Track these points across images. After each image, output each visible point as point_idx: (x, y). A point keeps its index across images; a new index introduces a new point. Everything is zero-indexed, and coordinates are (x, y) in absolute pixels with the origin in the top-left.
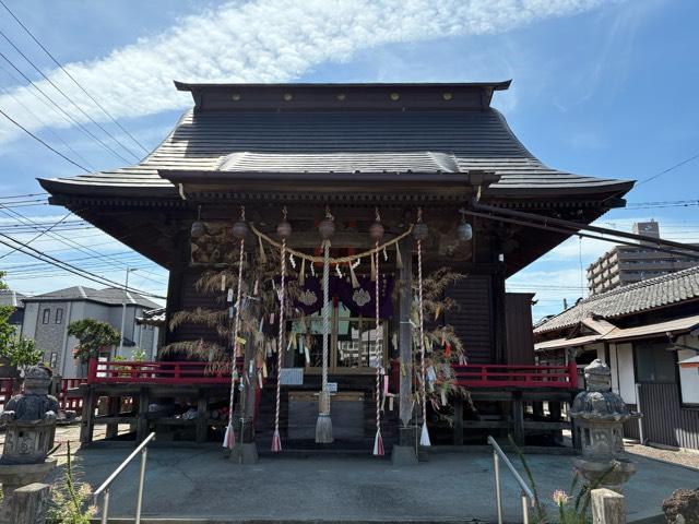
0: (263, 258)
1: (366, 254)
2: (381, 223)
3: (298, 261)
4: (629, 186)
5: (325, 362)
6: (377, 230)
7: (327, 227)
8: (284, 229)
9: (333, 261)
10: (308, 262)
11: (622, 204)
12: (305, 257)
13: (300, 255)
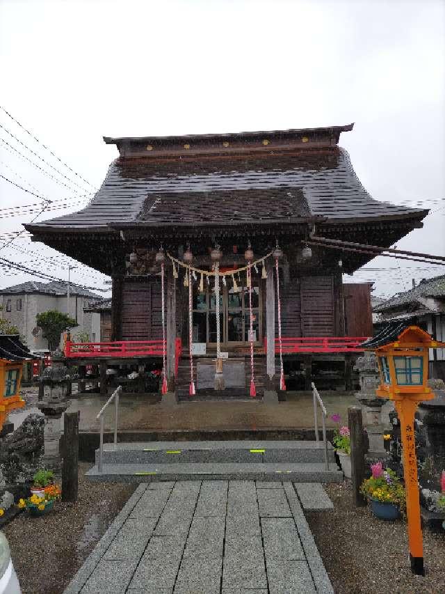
0: (175, 274)
1: (243, 269)
2: (251, 249)
3: (198, 275)
4: (426, 212)
5: (218, 339)
6: (249, 254)
7: (216, 254)
8: (188, 256)
9: (221, 274)
10: (205, 276)
11: (421, 226)
12: (202, 272)
13: (199, 271)
